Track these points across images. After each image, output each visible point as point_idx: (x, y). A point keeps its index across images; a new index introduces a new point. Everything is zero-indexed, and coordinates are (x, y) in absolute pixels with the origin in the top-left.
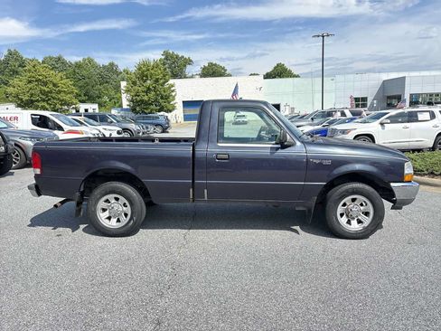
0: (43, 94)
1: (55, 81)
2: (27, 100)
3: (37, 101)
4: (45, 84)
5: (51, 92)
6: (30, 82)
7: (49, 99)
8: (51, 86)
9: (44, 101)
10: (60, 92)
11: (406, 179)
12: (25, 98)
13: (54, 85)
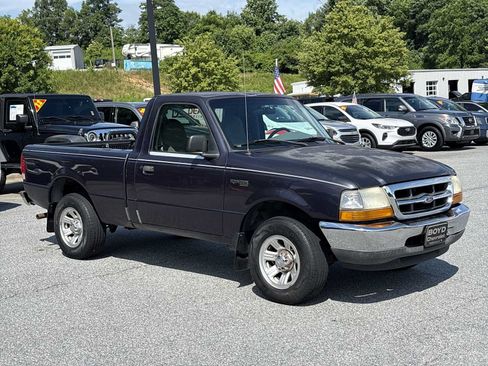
0: (347, 61)
1: (368, 36)
2: (321, 73)
3: (338, 74)
4: (352, 42)
5: (360, 56)
6: (329, 40)
7: (357, 70)
8: (360, 44)
9: (347, 72)
10: (376, 54)
11: (344, 217)
12: (318, 70)
13: (368, 43)
